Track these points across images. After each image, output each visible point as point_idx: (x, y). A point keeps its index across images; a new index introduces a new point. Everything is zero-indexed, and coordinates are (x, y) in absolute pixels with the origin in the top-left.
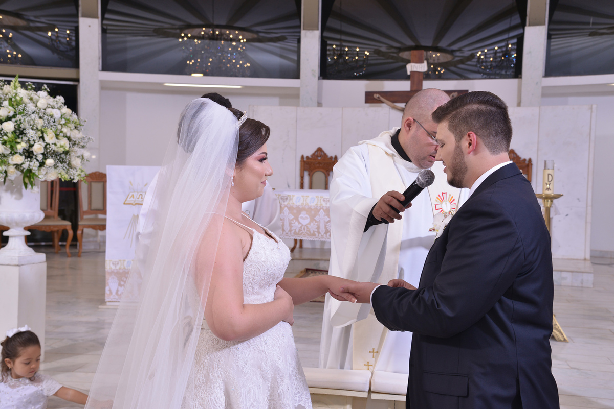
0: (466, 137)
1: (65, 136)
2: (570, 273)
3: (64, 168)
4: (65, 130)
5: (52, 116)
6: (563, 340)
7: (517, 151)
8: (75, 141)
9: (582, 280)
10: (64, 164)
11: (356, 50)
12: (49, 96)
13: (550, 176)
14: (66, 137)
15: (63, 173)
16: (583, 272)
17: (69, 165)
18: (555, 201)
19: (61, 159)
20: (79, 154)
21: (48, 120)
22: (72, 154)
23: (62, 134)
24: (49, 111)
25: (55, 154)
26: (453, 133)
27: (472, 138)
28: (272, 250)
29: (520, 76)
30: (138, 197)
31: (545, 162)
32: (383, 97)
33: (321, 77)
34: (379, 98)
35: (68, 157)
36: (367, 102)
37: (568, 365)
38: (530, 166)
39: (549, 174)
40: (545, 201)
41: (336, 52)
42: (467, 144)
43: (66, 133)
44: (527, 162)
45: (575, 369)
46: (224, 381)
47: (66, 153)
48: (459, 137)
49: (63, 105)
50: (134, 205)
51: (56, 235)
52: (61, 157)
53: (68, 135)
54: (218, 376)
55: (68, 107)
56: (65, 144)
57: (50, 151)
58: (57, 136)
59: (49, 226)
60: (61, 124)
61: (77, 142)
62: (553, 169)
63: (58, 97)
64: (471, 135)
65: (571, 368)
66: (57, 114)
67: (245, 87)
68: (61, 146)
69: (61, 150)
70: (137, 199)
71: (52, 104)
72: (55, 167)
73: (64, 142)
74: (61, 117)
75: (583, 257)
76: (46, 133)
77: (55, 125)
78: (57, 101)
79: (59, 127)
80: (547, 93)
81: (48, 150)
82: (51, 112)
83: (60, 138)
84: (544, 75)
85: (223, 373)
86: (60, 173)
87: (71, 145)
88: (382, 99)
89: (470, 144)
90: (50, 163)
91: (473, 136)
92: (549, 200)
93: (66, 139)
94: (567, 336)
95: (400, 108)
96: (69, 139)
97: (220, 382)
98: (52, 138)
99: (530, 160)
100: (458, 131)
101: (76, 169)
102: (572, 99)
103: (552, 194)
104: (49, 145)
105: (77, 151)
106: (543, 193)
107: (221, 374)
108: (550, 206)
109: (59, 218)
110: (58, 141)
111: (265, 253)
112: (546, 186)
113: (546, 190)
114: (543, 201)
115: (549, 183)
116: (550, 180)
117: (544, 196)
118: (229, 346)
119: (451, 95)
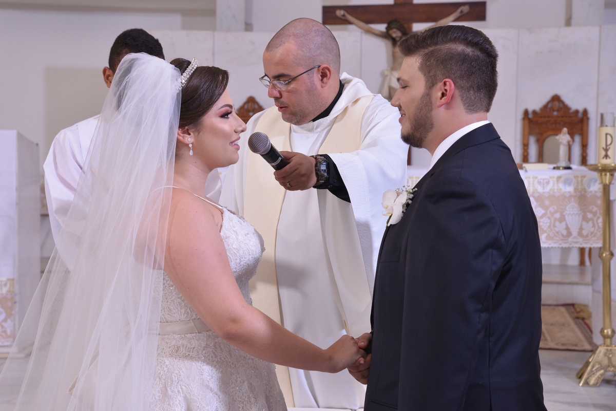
0: (440, 85)
13: (609, 137)
26: (425, 75)
27: (447, 88)
28: (246, 235)
31: (602, 116)
32: (349, 13)
34: (344, 15)
36: (325, 22)
38: (585, 121)
39: (607, 134)
40: (601, 175)
42: (440, 94)
44: (580, 115)
46: (185, 397)
48: (431, 83)
54: (178, 391)
62: (614, 126)
64: (448, 83)
85: (184, 387)
88: (350, 18)
89: (443, 95)
91: (450, 86)
92: (608, 174)
95: (377, 32)
97: (181, 398)
99: (585, 112)
100: (432, 74)
103: (613, 165)
106: (599, 163)
107: (181, 388)
108: (610, 183)
111: (237, 239)
112: (603, 153)
113: (603, 158)
114: (599, 174)
115: (608, 147)
116: (609, 142)
117: (600, 168)
118: (191, 354)
119: (459, 10)
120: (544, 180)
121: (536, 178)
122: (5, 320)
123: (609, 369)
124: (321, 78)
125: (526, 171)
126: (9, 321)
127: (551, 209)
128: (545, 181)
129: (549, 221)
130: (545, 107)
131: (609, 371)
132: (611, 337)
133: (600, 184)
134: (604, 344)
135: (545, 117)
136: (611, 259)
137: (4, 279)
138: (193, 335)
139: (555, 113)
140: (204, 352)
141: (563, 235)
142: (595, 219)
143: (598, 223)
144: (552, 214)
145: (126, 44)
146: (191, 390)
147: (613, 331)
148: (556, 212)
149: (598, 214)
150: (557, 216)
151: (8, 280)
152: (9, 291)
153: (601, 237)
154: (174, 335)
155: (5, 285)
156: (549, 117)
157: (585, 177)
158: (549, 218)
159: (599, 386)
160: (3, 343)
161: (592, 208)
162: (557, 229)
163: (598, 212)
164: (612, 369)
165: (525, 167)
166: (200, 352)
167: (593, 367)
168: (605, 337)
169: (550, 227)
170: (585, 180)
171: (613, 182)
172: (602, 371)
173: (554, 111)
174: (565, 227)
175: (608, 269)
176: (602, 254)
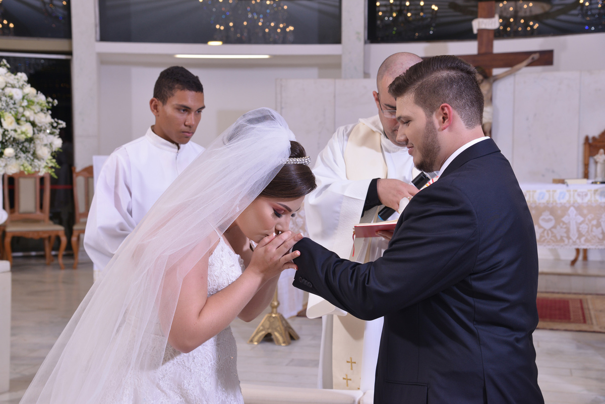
0: (439, 110)
1: (28, 121)
3: (28, 159)
4: (28, 113)
5: (11, 98)
8: (41, 127)
10: (27, 154)
11: (419, 5)
12: (9, 74)
14: (30, 122)
15: (27, 164)
17: (34, 154)
19: (24, 149)
20: (45, 142)
21: (6, 102)
22: (37, 142)
23: (23, 119)
24: (8, 91)
25: (15, 142)
26: (422, 107)
27: (446, 111)
33: (369, 41)
35: (32, 145)
41: (394, 8)
42: (441, 119)
43: (29, 117)
47: (30, 140)
48: (430, 111)
49: (26, 84)
51: (47, 243)
52: (23, 146)
53: (32, 119)
55: (32, 86)
56: (27, 130)
57: (10, 138)
58: (18, 121)
59: (38, 232)
60: (23, 107)
61: (43, 128)
63: (19, 74)
64: (445, 108)
66: (18, 95)
67: (274, 57)
68: (23, 133)
69: (22, 138)
71: (12, 82)
72: (17, 157)
73: (27, 129)
74: (23, 98)
76: (4, 118)
77: (15, 108)
78: (18, 79)
79: (21, 110)
81: (7, 138)
82: (10, 92)
83: (21, 122)
86: (23, 165)
87: (36, 131)
89: (444, 119)
90: (10, 154)
91: (449, 108)
93: (29, 125)
96: (33, 124)
98: (11, 123)
101: (43, 159)
104: (8, 131)
105: (42, 139)
109: (51, 223)
110: (19, 126)
111: (221, 268)
119: (531, 58)
120: (582, 192)
121: (576, 191)
125: (567, 185)
127: (589, 217)
128: (584, 194)
129: (587, 227)
141: (599, 239)
144: (590, 221)
148: (593, 219)
150: (594, 222)
158: (587, 224)
162: (594, 234)
165: (566, 182)
169: (588, 232)
174: (601, 231)
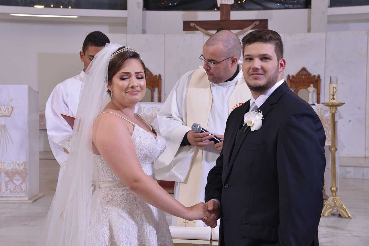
2: (353, 168)
6: (347, 217)
7: (308, 69)
9: (363, 173)
13: (334, 89)
16: (363, 167)
18: (339, 108)
28: (145, 139)
29: (309, 6)
30: (5, 110)
31: (331, 78)
32: (197, 25)
33: (145, 9)
34: (194, 26)
36: (184, 30)
37: (352, 234)
38: (319, 81)
39: (333, 87)
40: (331, 108)
44: (316, 78)
45: (356, 236)
50: (1, 117)
54: (106, 217)
62: (337, 83)
65: (354, 236)
67: (81, 17)
70: (4, 112)
75: (363, 156)
80: (332, 20)
84: (329, 6)
85: (109, 216)
88: (197, 27)
92: (334, 108)
94: (351, 215)
97: (107, 221)
99: (319, 76)
102: (352, 25)
103: (337, 103)
106: (329, 102)
107: (108, 216)
108: (335, 112)
111: (140, 141)
112: (332, 97)
113: (332, 100)
114: (330, 108)
115: (334, 94)
116: (334, 92)
117: (330, 105)
118: (114, 199)
119: (254, 24)
122: (22, 183)
123: (335, 208)
124: (232, 62)
126: (24, 184)
130: (298, 73)
131: (335, 209)
132: (335, 192)
133: (330, 113)
134: (332, 195)
135: (298, 79)
136: (336, 151)
137: (21, 162)
138: (115, 189)
139: (304, 77)
140: (121, 198)
142: (327, 131)
143: (329, 133)
145: (90, 40)
146: (112, 217)
147: (337, 189)
149: (329, 129)
151: (23, 162)
152: (24, 168)
153: (331, 140)
154: (107, 189)
155: (22, 165)
156: (300, 79)
157: (322, 109)
159: (329, 217)
160: (21, 195)
161: (326, 125)
163: (329, 127)
164: (336, 208)
166: (119, 198)
167: (326, 207)
168: (332, 192)
170: (322, 110)
171: (337, 112)
172: (331, 209)
173: (303, 76)
175: (334, 157)
176: (331, 149)
